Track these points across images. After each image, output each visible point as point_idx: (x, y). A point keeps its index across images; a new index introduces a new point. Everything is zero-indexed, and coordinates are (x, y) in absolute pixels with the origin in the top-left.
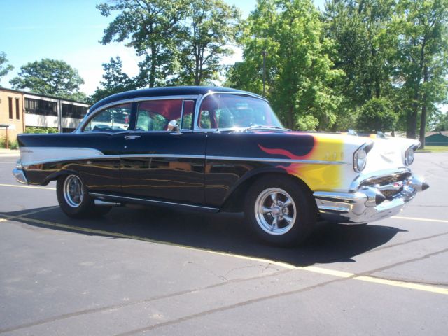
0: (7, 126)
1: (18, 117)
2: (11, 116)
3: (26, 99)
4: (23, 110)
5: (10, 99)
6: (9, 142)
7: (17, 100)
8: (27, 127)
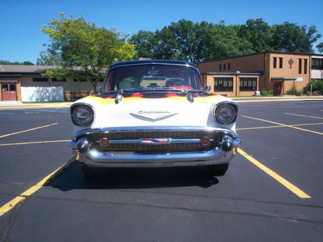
0: (295, 80)
1: (305, 73)
2: (300, 72)
3: (313, 59)
4: (310, 68)
5: (300, 60)
6: (296, 90)
7: (306, 60)
8: (312, 79)
